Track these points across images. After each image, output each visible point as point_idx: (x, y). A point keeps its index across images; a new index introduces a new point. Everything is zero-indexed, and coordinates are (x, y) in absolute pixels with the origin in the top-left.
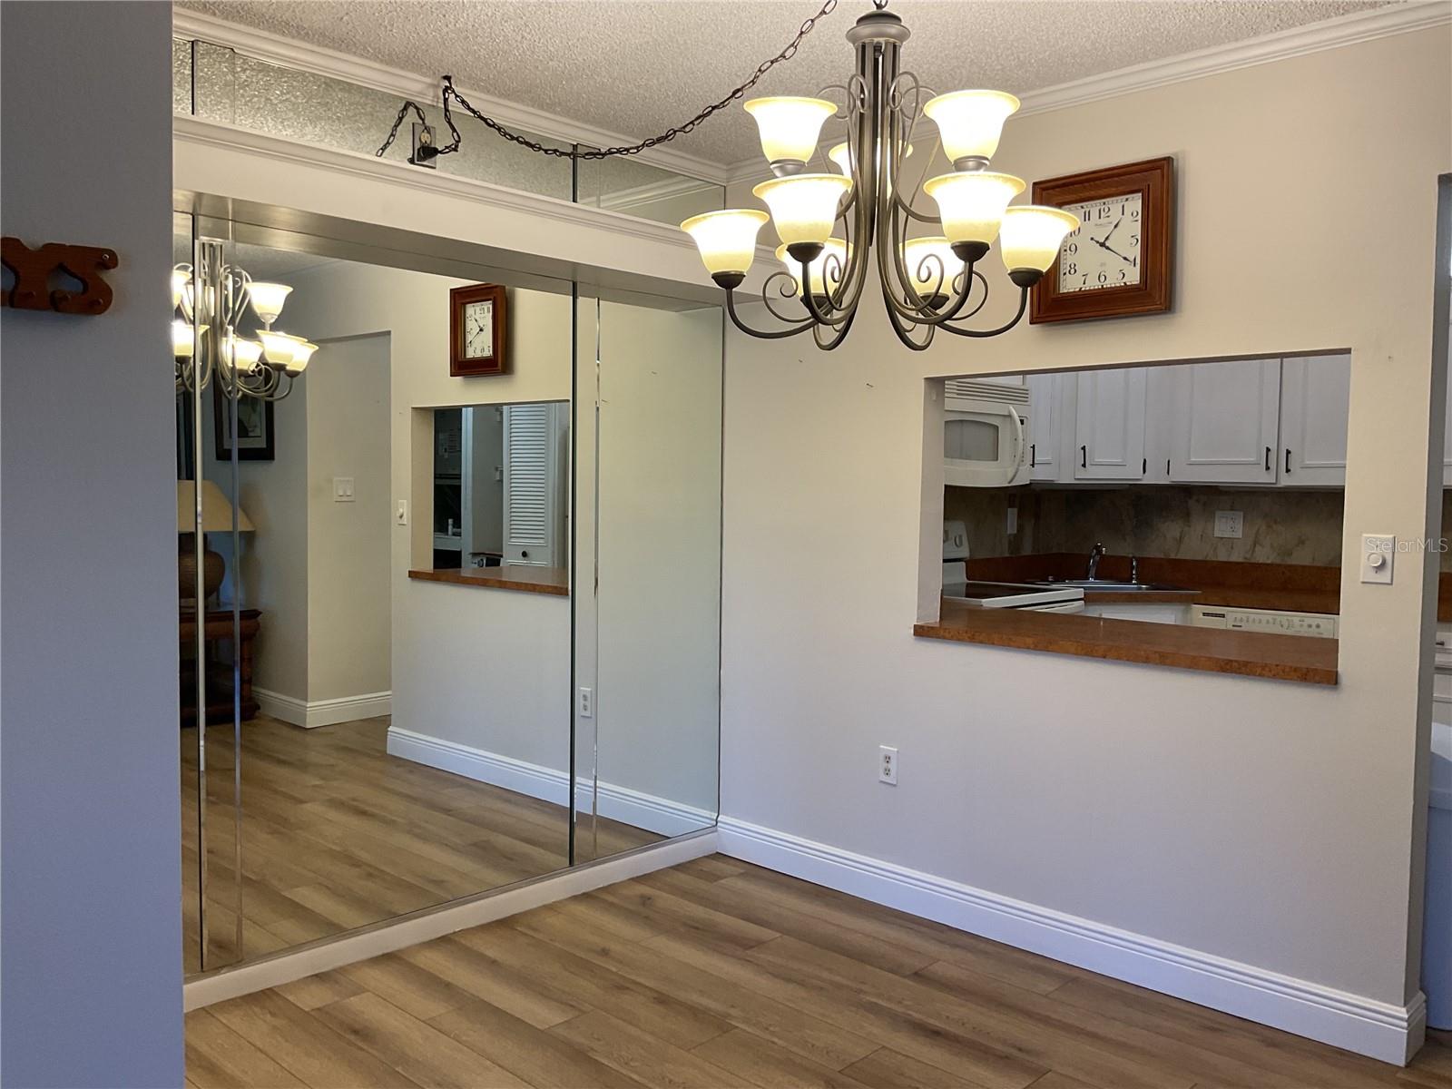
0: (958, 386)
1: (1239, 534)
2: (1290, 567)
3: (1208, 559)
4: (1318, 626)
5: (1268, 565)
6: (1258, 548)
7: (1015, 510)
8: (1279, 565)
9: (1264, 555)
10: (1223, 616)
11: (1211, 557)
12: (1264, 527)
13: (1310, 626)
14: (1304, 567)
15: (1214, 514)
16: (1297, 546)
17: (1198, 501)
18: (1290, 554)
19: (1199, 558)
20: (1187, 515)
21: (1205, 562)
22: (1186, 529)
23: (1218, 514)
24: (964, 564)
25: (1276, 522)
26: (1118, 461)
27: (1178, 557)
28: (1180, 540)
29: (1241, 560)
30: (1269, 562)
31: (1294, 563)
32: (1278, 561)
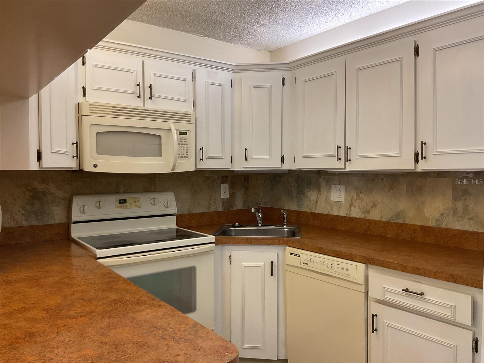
0: (113, 112)
1: (343, 200)
2: (369, 221)
3: (329, 214)
4: (347, 270)
5: (358, 218)
6: (353, 208)
7: (227, 185)
8: (363, 219)
9: (356, 213)
10: (298, 256)
11: (330, 213)
12: (355, 196)
13: (343, 269)
14: (375, 221)
15: (331, 187)
16: (372, 207)
17: (324, 179)
18: (368, 212)
19: (325, 213)
20: (319, 188)
21: (327, 215)
22: (319, 195)
23: (333, 187)
24: (175, 217)
25: (361, 192)
26: (266, 156)
27: (316, 212)
28: (316, 202)
29: (344, 215)
30: (358, 217)
31: (371, 218)
32: (363, 217)
